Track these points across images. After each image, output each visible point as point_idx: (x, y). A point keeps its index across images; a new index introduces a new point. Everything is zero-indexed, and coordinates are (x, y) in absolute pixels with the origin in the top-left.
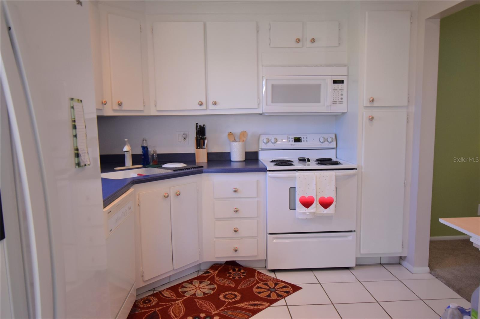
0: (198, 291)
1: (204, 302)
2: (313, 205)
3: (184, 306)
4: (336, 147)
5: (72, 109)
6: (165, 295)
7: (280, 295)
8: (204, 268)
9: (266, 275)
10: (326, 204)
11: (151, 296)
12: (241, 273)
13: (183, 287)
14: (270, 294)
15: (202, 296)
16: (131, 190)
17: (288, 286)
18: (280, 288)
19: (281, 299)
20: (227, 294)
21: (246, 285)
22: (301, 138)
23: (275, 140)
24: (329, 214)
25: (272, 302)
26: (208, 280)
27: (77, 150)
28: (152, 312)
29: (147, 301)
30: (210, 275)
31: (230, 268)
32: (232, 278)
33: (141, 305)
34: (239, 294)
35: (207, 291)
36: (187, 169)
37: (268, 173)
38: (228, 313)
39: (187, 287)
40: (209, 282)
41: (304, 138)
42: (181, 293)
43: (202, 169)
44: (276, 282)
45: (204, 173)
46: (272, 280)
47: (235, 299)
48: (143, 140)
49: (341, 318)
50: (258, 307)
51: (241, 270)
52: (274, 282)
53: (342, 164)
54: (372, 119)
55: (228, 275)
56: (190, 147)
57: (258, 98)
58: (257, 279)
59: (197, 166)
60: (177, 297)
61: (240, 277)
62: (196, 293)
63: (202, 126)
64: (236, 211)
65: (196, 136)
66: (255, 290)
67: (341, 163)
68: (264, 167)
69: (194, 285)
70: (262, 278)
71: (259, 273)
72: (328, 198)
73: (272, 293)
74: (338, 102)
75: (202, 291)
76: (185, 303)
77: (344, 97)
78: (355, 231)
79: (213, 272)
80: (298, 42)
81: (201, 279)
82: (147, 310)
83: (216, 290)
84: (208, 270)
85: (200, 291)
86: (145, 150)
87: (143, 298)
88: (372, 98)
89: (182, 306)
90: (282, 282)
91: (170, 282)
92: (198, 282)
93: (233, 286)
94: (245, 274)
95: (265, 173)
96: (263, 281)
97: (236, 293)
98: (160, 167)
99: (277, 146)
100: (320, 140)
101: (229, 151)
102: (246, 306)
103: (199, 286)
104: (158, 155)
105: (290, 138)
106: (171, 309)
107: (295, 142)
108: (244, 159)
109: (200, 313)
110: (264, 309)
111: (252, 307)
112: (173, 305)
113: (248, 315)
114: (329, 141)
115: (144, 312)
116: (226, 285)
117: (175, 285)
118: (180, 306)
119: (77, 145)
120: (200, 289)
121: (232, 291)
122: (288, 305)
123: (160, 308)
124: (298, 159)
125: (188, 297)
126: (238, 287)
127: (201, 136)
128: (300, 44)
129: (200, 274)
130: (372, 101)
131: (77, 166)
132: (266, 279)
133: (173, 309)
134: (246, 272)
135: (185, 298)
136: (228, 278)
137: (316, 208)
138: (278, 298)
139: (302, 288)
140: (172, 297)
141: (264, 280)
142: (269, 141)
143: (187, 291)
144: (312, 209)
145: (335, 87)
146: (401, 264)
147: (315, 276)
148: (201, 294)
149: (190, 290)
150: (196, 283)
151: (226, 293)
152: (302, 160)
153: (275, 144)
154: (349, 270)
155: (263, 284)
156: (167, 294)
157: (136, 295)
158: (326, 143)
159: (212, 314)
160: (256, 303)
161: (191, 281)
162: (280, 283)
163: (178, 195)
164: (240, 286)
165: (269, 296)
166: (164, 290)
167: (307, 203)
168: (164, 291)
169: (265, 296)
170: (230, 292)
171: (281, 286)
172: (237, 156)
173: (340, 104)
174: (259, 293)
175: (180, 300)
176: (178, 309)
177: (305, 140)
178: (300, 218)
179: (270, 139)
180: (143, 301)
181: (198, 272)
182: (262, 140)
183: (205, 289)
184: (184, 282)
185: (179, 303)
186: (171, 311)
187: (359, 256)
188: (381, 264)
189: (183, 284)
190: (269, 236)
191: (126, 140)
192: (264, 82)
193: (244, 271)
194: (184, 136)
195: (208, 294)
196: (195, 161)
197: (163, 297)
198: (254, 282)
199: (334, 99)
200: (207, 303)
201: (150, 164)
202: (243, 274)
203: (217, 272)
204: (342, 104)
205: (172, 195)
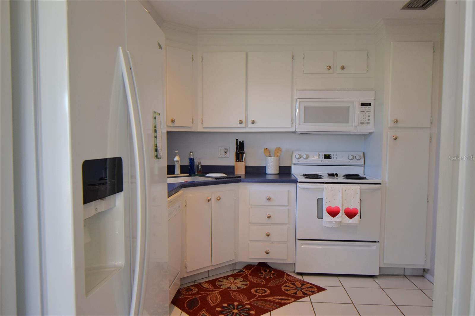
0: (233, 285)
1: (237, 294)
2: (339, 214)
3: (220, 296)
4: (364, 164)
5: (155, 119)
6: (204, 286)
7: (305, 293)
8: (239, 268)
9: (294, 277)
10: (351, 214)
11: (192, 286)
12: (271, 274)
13: (220, 281)
14: (297, 292)
15: (236, 289)
16: (181, 192)
17: (313, 287)
18: (306, 288)
19: (306, 297)
20: (258, 290)
21: (275, 284)
22: (331, 155)
23: (306, 156)
24: (354, 224)
25: (297, 298)
26: (241, 278)
27: (156, 146)
28: (194, 298)
29: (188, 290)
30: (244, 274)
31: (262, 269)
32: (263, 277)
33: (184, 292)
34: (268, 290)
35: (241, 286)
36: (227, 178)
37: (298, 184)
38: (258, 304)
39: (223, 282)
40: (243, 279)
41: (333, 155)
42: (217, 285)
43: (240, 178)
44: (303, 283)
45: (242, 182)
46: (299, 281)
47: (265, 293)
48: (191, 153)
49: (360, 315)
50: (285, 301)
51: (272, 271)
52: (301, 283)
53: (368, 179)
54: (396, 139)
55: (260, 275)
56: (229, 160)
57: (292, 118)
58: (285, 279)
59: (236, 176)
60: (214, 288)
61: (271, 277)
62: (231, 287)
63: (242, 142)
64: (269, 217)
65: (235, 151)
66: (283, 288)
67: (366, 178)
68: (296, 179)
69: (229, 281)
70: (291, 279)
71: (287, 275)
72: (352, 209)
73: (298, 291)
74: (365, 123)
75: (236, 286)
76: (222, 293)
77: (372, 118)
78: (379, 242)
79: (246, 271)
80: (329, 69)
81: (235, 276)
82: (189, 296)
83: (248, 285)
84: (242, 270)
85: (235, 286)
86: (192, 161)
87: (186, 288)
88: (395, 119)
89: (219, 296)
90: (308, 283)
91: (208, 277)
92: (233, 278)
93: (264, 283)
94: (275, 275)
95: (296, 184)
96: (290, 281)
97: (266, 289)
98: (204, 176)
99: (308, 161)
100: (349, 157)
101: (264, 165)
102: (274, 300)
103: (233, 282)
104: (202, 166)
105: (321, 155)
106: (209, 297)
107: (325, 158)
108: (277, 172)
109: (234, 302)
110: (290, 303)
111: (279, 301)
112: (211, 294)
113: (275, 307)
114: (357, 159)
115: (187, 297)
116: (257, 282)
117: (213, 280)
118: (217, 296)
119: (156, 143)
120: (235, 284)
121: (263, 288)
122: (312, 301)
123: (200, 296)
124: (327, 174)
125: (224, 289)
126: (268, 284)
127: (240, 151)
128: (331, 71)
129: (235, 272)
130: (396, 122)
131: (156, 158)
132: (294, 280)
133: (210, 297)
134: (276, 273)
135: (221, 289)
136: (260, 277)
137: (341, 217)
138: (303, 296)
139: (326, 290)
140: (210, 289)
141: (293, 281)
142: (301, 157)
143: (223, 285)
144: (338, 218)
145: (362, 109)
146: (424, 277)
147: (340, 281)
148: (235, 287)
149: (225, 284)
150: (231, 279)
151: (257, 288)
152: (331, 175)
153: (307, 160)
154: (373, 278)
155: (290, 284)
156: (206, 286)
157: (180, 285)
158: (355, 160)
159: (244, 303)
160: (283, 297)
161: (227, 277)
162: (307, 284)
163: (219, 199)
164: (270, 284)
165: (296, 293)
166: (203, 282)
167: (333, 213)
168: (203, 284)
169: (292, 294)
170: (261, 288)
171: (307, 287)
172: (272, 169)
173: (367, 125)
174: (287, 290)
175: (217, 291)
176: (215, 298)
177: (335, 156)
178: (327, 226)
179: (302, 155)
180: (185, 289)
181: (233, 270)
182: (295, 157)
183: (239, 284)
184: (220, 278)
185: (216, 293)
186: (209, 299)
187: (382, 266)
188: (404, 275)
189: (220, 279)
190: (297, 241)
191: (176, 152)
192: (297, 105)
193: (274, 272)
194: (225, 150)
195: (241, 288)
196: (234, 173)
197: (202, 288)
198: (283, 282)
199: (361, 120)
200: (240, 295)
201: (195, 174)
202: (273, 275)
203: (250, 271)
204: (369, 125)
205: (213, 200)
